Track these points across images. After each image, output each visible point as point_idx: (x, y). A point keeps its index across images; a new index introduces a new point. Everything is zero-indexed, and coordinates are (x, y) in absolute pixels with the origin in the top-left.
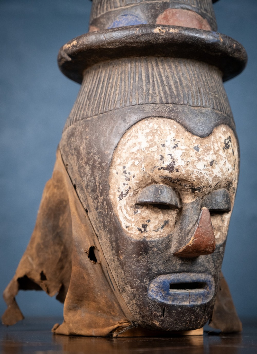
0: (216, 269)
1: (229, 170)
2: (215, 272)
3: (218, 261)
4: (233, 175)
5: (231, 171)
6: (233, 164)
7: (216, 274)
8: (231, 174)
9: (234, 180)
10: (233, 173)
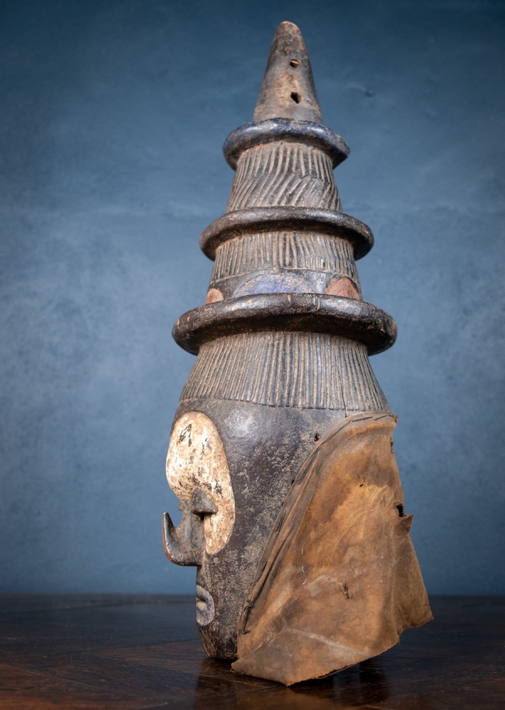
0: (213, 585)
1: (181, 466)
2: (213, 589)
3: (216, 576)
4: (190, 469)
5: (184, 466)
6: (189, 457)
7: (214, 591)
8: (186, 469)
9: (197, 474)
10: (189, 468)
